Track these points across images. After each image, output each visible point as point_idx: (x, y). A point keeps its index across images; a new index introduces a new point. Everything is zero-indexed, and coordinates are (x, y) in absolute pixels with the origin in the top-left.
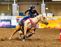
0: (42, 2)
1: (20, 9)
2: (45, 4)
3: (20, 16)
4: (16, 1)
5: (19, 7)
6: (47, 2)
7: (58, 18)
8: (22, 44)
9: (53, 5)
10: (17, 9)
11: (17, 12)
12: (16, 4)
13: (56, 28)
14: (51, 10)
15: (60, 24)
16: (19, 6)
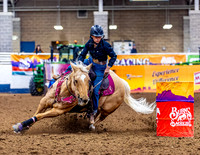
0: (97, 5)
1: (22, 29)
2: (106, 13)
3: (23, 53)
4: (9, 2)
5: (21, 21)
6: (115, 4)
7: (150, 58)
8: (29, 145)
9: (133, 14)
10: (14, 28)
11: (15, 38)
12: (10, 14)
13: (145, 91)
14: (128, 33)
15: (156, 77)
16: (18, 19)
